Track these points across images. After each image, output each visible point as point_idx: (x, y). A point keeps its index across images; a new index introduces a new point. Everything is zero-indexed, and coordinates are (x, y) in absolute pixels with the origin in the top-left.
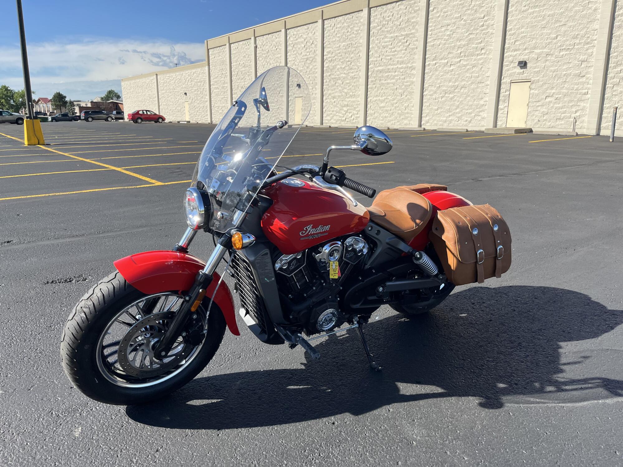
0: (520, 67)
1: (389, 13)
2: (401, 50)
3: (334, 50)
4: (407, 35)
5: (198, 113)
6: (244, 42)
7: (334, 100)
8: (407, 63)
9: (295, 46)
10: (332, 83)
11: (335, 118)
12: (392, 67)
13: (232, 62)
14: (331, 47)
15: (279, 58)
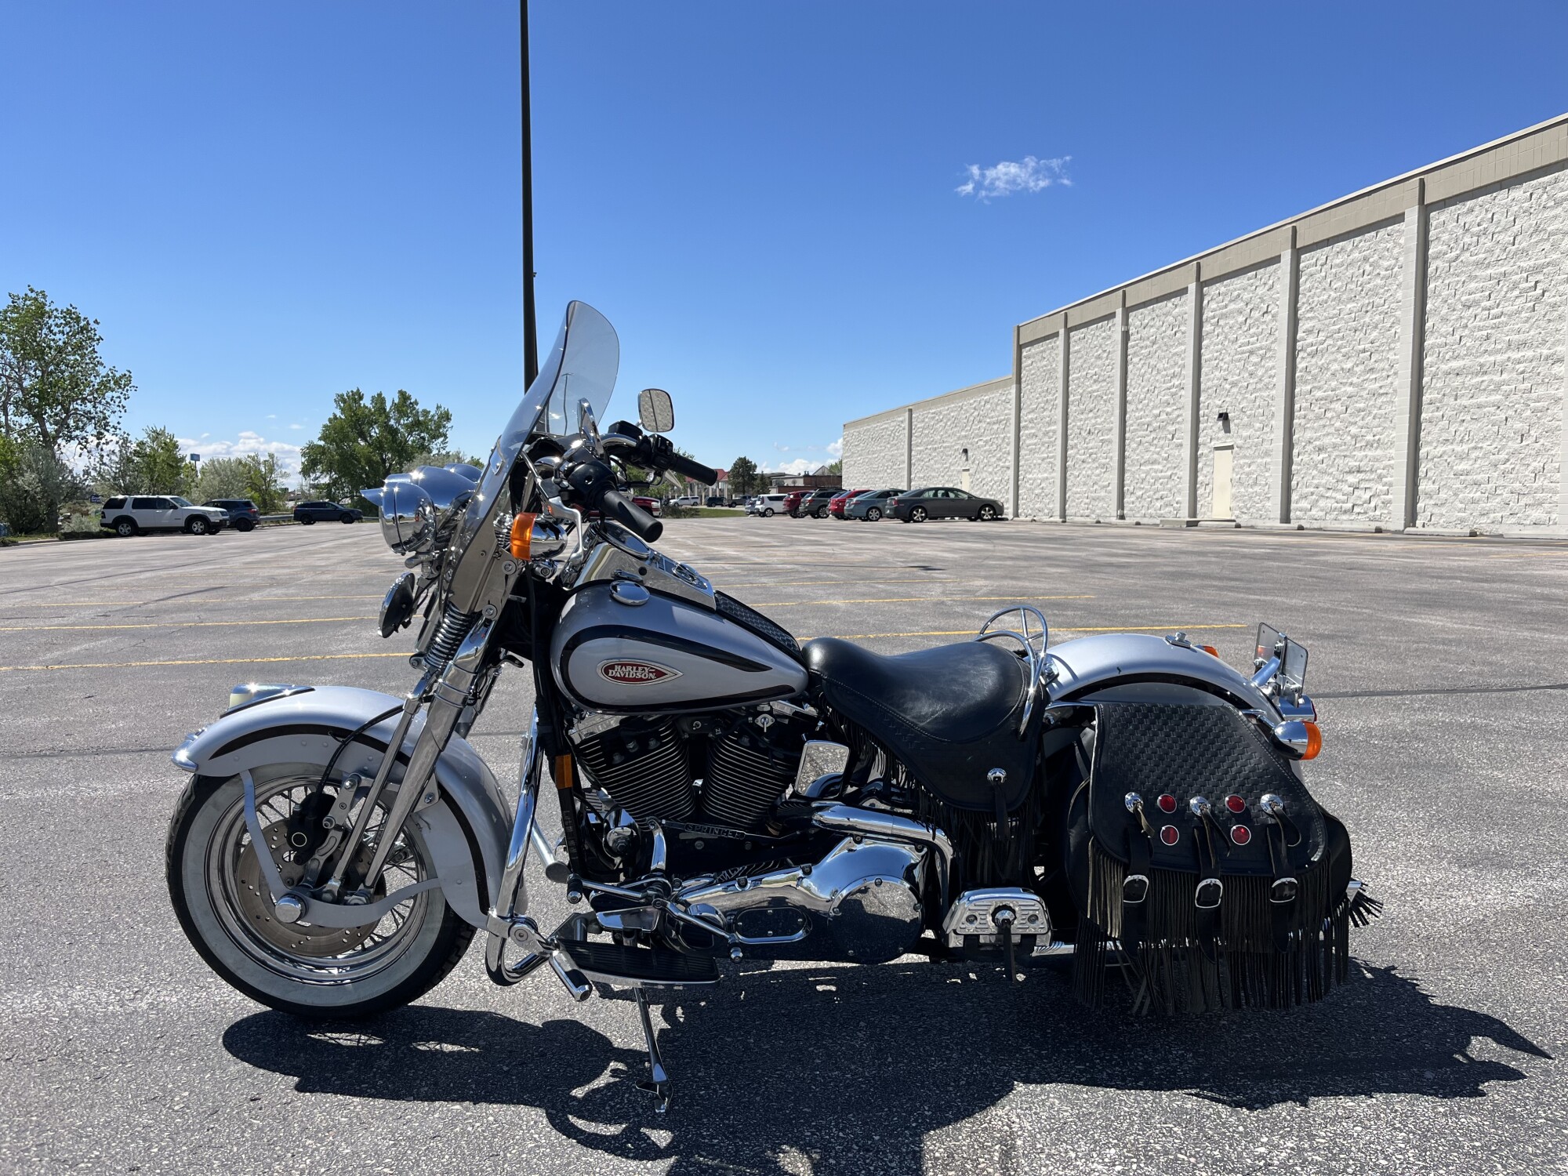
1: (1480, 214)
2: (1519, 312)
3: (1322, 324)
6: (1100, 325)
7: (1321, 457)
9: (1221, 323)
11: (1322, 504)
13: (1071, 372)
14: (1314, 318)
15: (1179, 356)
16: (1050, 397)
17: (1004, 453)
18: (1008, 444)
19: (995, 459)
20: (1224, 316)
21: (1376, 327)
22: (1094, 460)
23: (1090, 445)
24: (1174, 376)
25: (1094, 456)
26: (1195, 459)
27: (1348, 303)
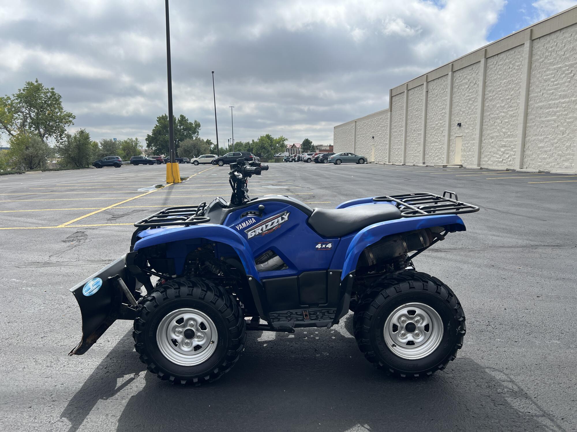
1: (552, 43)
2: (564, 83)
3: (495, 88)
4: (571, 66)
5: (380, 155)
6: (419, 89)
7: (492, 141)
8: (570, 97)
9: (460, 88)
10: (491, 122)
11: (492, 159)
12: (554, 102)
13: (409, 107)
14: (492, 86)
15: (445, 101)
16: (401, 117)
19: (382, 141)
20: (461, 85)
21: (513, 89)
22: (416, 141)
23: (414, 135)
24: (443, 109)
26: (449, 141)
27: (504, 80)
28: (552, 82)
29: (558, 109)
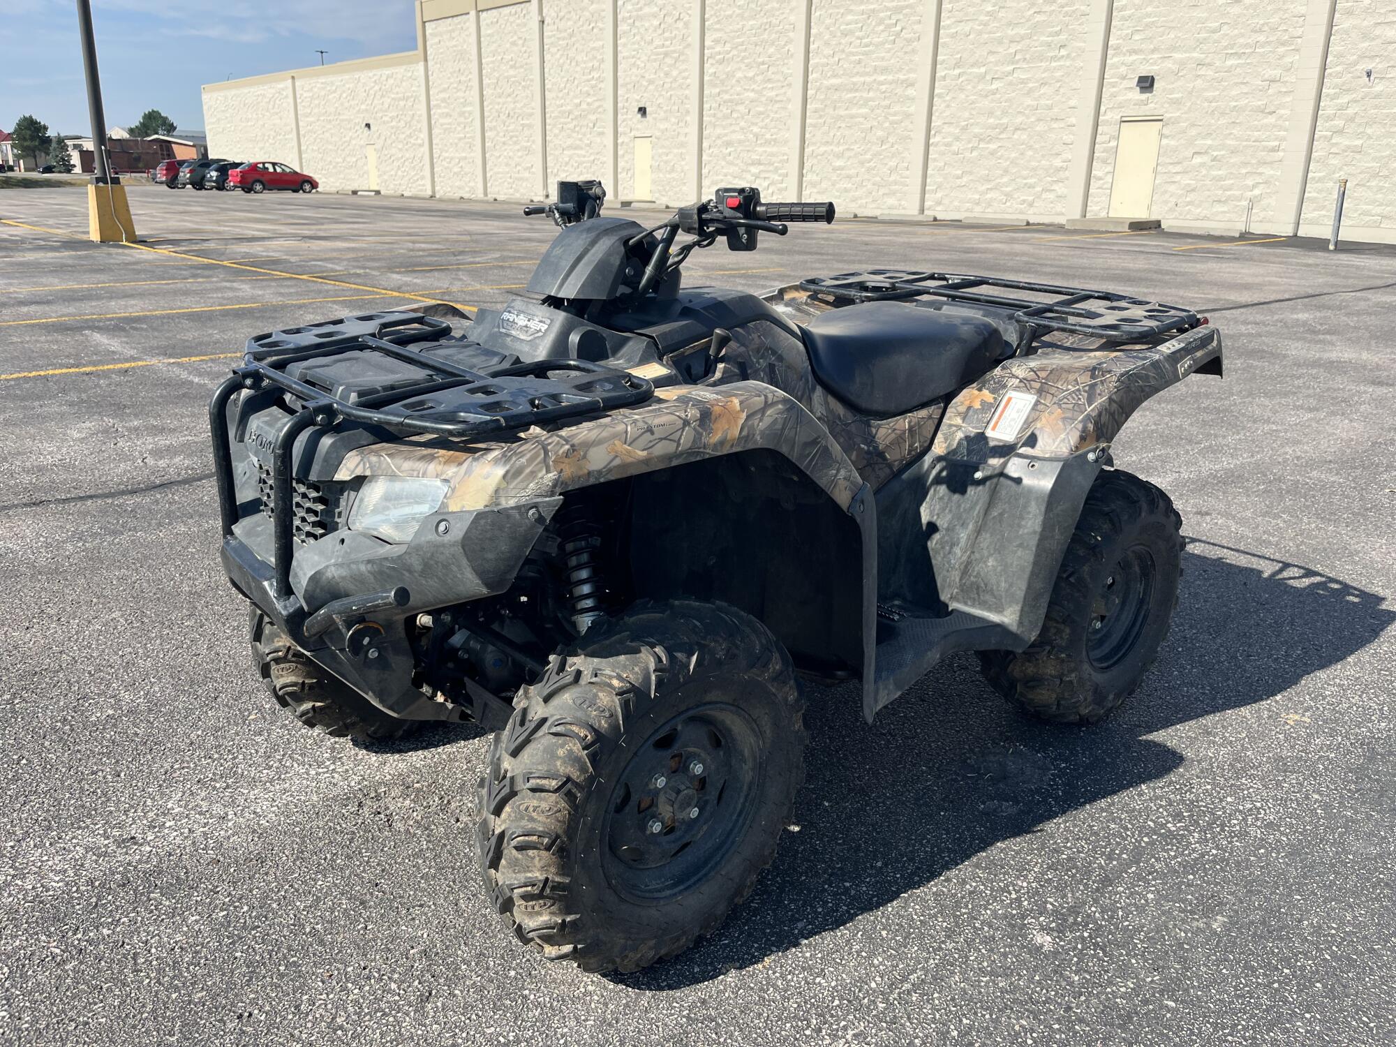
0: (1141, 88)
3: (728, 36)
4: (898, 9)
5: (400, 173)
8: (896, 73)
9: (637, 24)
10: (725, 110)
12: (862, 79)
13: (483, 55)
14: (722, 30)
15: (598, 50)
16: (463, 78)
17: (414, 131)
18: (418, 122)
20: (641, 18)
21: (773, 44)
22: (515, 143)
23: (511, 127)
24: (593, 69)
25: (515, 139)
26: (616, 145)
28: (858, 38)
29: (871, 94)
